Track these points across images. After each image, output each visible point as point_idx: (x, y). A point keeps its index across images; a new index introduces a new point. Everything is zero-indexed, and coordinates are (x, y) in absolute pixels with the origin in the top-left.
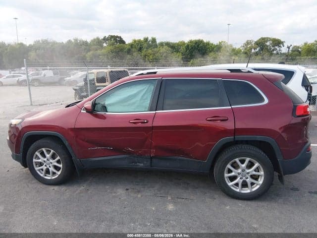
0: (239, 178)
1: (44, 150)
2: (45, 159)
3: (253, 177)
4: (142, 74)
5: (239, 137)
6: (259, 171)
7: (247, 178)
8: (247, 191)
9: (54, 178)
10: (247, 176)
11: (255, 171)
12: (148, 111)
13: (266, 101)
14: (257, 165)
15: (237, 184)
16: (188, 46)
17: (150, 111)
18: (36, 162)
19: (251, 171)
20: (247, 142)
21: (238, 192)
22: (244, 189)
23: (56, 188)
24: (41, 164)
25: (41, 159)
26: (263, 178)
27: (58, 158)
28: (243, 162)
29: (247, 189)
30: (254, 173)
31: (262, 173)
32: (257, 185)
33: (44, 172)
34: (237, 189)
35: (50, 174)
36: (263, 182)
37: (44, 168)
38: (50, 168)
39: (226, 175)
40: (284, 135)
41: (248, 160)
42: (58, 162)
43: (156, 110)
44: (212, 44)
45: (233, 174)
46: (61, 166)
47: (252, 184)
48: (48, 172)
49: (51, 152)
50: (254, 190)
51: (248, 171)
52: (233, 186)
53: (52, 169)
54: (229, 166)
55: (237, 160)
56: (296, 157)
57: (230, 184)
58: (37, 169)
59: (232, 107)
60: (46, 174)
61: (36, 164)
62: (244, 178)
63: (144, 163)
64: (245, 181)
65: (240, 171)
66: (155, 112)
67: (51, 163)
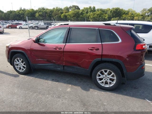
0: (104, 79)
1: (18, 58)
2: (19, 63)
3: (110, 79)
4: (62, 25)
5: (104, 59)
6: (114, 77)
7: (107, 80)
8: (107, 86)
9: (22, 71)
10: (108, 79)
11: (112, 76)
12: (62, 43)
13: (120, 41)
14: (113, 74)
15: (103, 82)
16: (111, 11)
17: (63, 43)
18: (15, 64)
19: (110, 76)
20: (108, 62)
21: (103, 86)
22: (106, 85)
23: (23, 76)
24: (18, 65)
25: (18, 63)
26: (116, 80)
27: (24, 63)
28: (106, 71)
29: (107, 85)
30: (111, 78)
31: (115, 78)
32: (113, 84)
33: (19, 68)
34: (103, 84)
35: (21, 69)
36: (115, 83)
37: (19, 66)
38: (21, 67)
39: (97, 77)
40: (127, 59)
41: (108, 71)
42: (24, 64)
43: (66, 43)
44: (124, 10)
45: (101, 77)
46: (25, 66)
47: (110, 83)
48: (20, 68)
49: (21, 60)
50: (111, 86)
51: (108, 76)
52: (101, 83)
53: (22, 67)
54: (99, 73)
55: (103, 70)
56: (134, 71)
57: (99, 82)
58: (16, 67)
59: (102, 43)
60: (20, 69)
61: (16, 65)
62: (106, 80)
63: (60, 68)
64: (107, 81)
65: (104, 76)
66: (65, 44)
67: (21, 65)
